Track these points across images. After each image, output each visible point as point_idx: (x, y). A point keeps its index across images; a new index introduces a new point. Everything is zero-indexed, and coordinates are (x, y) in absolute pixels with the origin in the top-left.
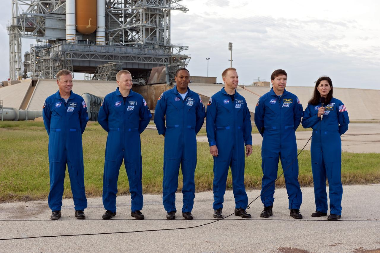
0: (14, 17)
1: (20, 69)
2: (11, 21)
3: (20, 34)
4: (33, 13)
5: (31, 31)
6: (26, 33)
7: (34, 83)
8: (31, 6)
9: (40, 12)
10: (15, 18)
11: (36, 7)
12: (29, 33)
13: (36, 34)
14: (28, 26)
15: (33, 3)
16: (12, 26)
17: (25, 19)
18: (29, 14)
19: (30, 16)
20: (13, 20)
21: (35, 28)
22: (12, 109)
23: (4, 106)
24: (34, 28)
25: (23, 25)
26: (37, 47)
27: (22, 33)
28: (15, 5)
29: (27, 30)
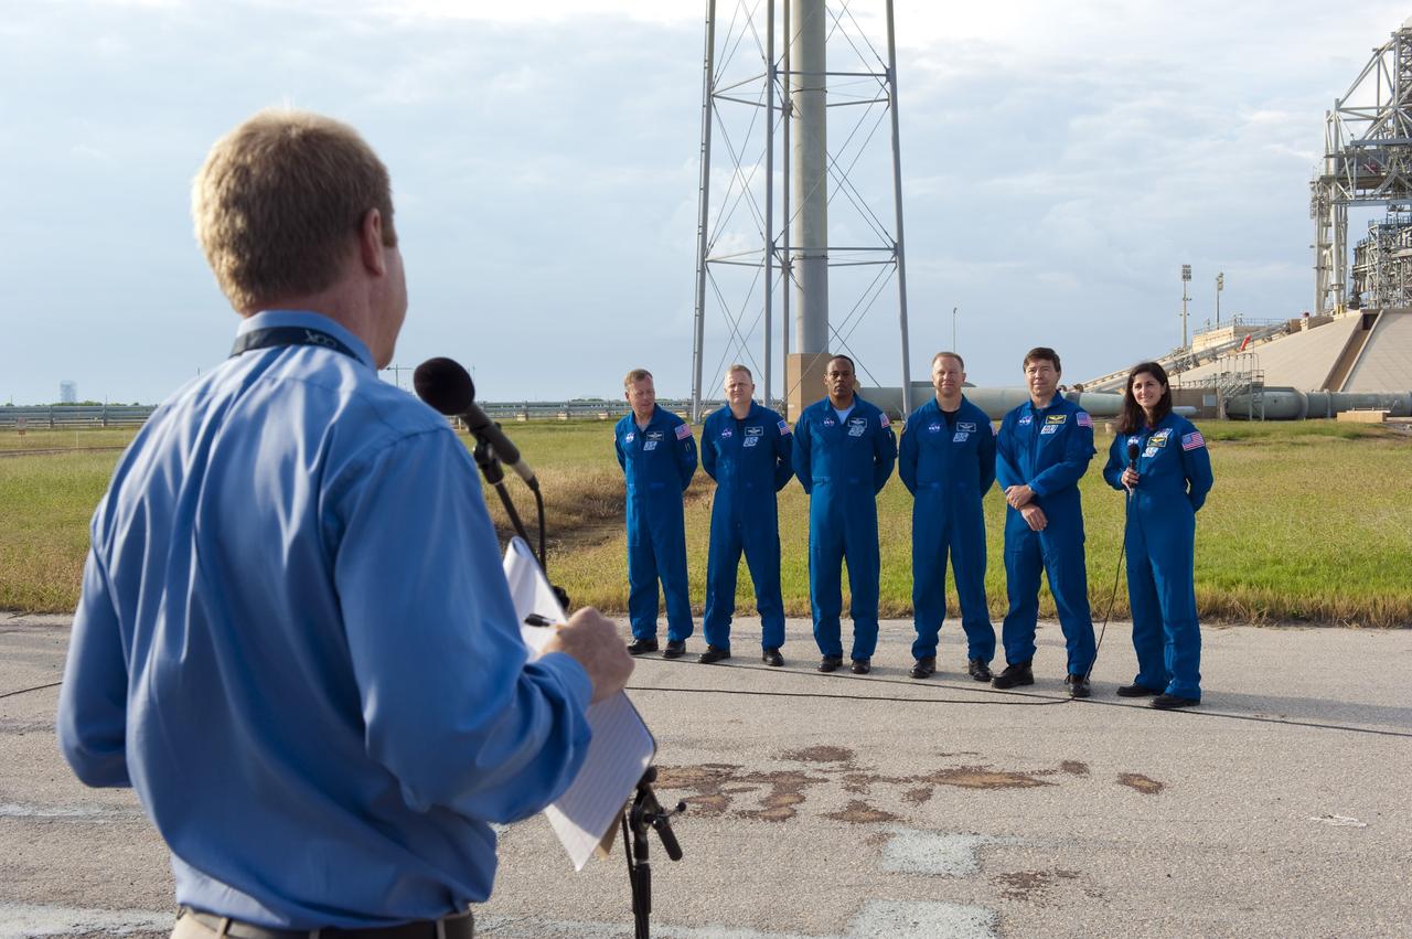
0: (1328, 156)
1: (1341, 286)
2: (1324, 166)
3: (1343, 196)
4: (1380, 138)
5: (1375, 187)
6: (1361, 192)
7: (1367, 321)
8: (1376, 120)
9: (1401, 133)
10: (1331, 156)
11: (1390, 122)
12: (1369, 192)
13: (1390, 192)
14: (1364, 174)
15: (1382, 112)
16: (1322, 178)
17: (1358, 158)
18: (1370, 142)
19: (1374, 147)
20: (1328, 163)
21: (1386, 177)
22: (1291, 389)
23: (1266, 385)
24: (1382, 178)
25: (1352, 173)
26: (1387, 227)
27: (1350, 194)
28: (1332, 124)
29: (1362, 184)
